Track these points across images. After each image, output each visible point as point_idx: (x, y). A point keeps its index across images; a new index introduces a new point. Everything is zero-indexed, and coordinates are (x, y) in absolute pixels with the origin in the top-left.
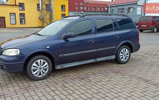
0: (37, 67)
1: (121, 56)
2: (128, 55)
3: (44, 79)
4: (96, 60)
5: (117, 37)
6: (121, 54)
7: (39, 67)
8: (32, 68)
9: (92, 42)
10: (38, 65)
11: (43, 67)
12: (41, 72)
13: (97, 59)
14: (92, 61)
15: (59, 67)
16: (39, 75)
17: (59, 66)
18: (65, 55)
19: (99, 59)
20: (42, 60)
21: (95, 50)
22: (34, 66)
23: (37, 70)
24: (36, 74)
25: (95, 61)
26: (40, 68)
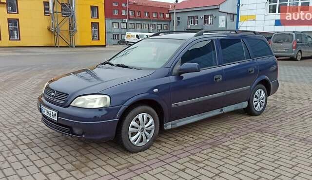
0: (137, 128)
1: (255, 102)
2: (264, 101)
3: (146, 149)
4: (222, 110)
5: (252, 71)
6: (255, 99)
7: (141, 127)
8: (130, 129)
9: (218, 80)
10: (139, 124)
11: (147, 127)
12: (144, 136)
13: (223, 108)
14: (217, 112)
15: (169, 126)
16: (140, 142)
17: (169, 124)
18: (180, 103)
19: (226, 109)
20: (146, 115)
21: (221, 94)
22: (133, 127)
23: (137, 132)
24: (135, 141)
25: (221, 113)
26: (142, 130)
